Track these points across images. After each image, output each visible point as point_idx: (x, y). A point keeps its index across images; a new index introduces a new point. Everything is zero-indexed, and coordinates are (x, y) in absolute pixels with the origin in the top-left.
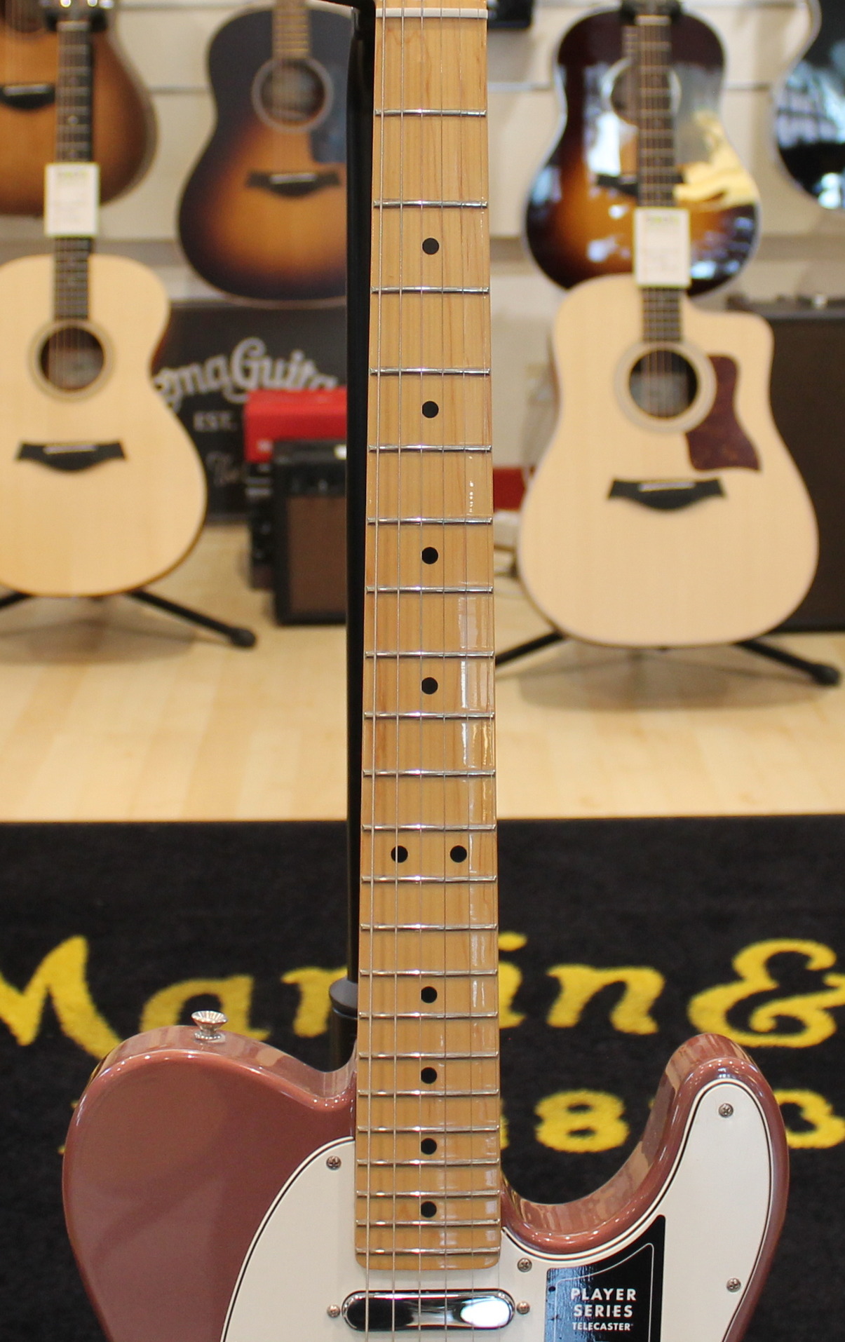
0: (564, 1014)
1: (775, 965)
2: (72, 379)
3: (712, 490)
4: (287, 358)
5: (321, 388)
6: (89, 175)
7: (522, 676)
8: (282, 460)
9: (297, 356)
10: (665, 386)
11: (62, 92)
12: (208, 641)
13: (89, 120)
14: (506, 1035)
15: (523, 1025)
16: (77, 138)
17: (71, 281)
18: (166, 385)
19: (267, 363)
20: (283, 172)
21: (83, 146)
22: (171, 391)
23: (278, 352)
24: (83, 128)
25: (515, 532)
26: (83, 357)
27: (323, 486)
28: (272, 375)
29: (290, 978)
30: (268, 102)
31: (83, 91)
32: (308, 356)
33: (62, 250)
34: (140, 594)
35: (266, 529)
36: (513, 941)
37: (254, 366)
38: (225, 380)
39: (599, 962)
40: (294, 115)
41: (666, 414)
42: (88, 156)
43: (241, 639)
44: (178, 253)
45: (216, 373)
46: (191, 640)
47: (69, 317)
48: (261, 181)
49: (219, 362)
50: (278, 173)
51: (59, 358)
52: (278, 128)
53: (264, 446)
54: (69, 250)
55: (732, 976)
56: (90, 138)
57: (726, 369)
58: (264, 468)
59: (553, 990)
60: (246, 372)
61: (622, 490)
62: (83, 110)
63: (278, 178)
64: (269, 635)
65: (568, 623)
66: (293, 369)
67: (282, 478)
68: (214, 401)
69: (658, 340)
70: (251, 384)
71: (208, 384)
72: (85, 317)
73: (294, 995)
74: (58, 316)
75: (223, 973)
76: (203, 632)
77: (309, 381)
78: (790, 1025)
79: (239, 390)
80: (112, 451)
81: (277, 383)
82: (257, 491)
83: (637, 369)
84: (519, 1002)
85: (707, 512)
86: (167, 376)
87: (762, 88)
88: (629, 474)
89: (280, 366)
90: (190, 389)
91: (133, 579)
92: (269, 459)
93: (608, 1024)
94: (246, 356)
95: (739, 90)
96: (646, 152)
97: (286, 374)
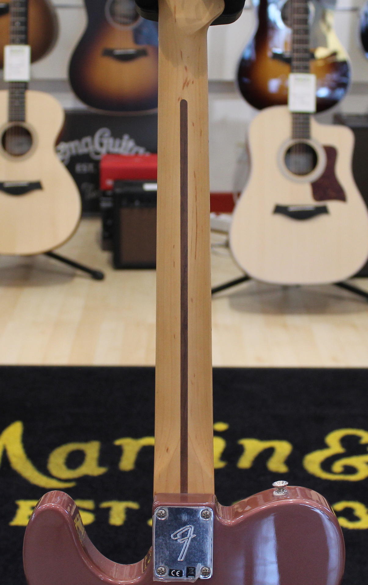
0: (245, 462)
1: (345, 441)
2: (17, 150)
3: (323, 210)
4: (121, 138)
5: (137, 154)
6: (25, 51)
7: (231, 297)
8: (118, 190)
9: (126, 137)
10: (302, 160)
11: (13, 9)
12: (80, 276)
13: (25, 24)
14: (218, 472)
15: (226, 467)
16: (20, 32)
17: (17, 103)
18: (62, 151)
19: (111, 141)
20: (120, 49)
21: (23, 36)
22: (65, 153)
23: (117, 135)
24: (23, 28)
25: (229, 225)
26: (23, 139)
27: (137, 203)
28: (114, 146)
29: (118, 442)
30: (113, 14)
31: (22, 9)
32: (132, 137)
33: (13, 88)
34: (50, 254)
35: (110, 222)
36: (221, 427)
37: (105, 141)
38: (91, 149)
39: (262, 437)
40: (126, 20)
41: (302, 173)
42: (25, 42)
43: (97, 276)
44: (68, 86)
45: (87, 145)
46: (72, 276)
47: (15, 121)
48: (109, 53)
49: (88, 139)
50: (117, 49)
51: (11, 141)
52: (118, 27)
53: (109, 183)
54: (15, 88)
55: (324, 446)
56: (26, 32)
57: (331, 152)
58: (109, 193)
59: (240, 450)
60: (101, 145)
61: (280, 210)
62: (22, 19)
63: (118, 52)
64: (110, 274)
65: (252, 272)
66: (124, 143)
67: (117, 199)
68: (85, 158)
69: (299, 138)
70: (103, 151)
71: (83, 150)
72: (23, 120)
73: (119, 451)
74: (11, 120)
75: (86, 440)
76: (79, 272)
77: (131, 150)
78: (350, 470)
79: (97, 153)
80: (36, 186)
81: (116, 150)
82: (105, 204)
83: (289, 151)
84: (224, 456)
85: (320, 221)
86: (63, 146)
87: (355, 10)
88: (284, 202)
89: (118, 142)
90: (74, 152)
91: (47, 247)
92: (112, 188)
93: (265, 468)
94: (101, 137)
95: (344, 10)
96: (296, 46)
97: (120, 146)
